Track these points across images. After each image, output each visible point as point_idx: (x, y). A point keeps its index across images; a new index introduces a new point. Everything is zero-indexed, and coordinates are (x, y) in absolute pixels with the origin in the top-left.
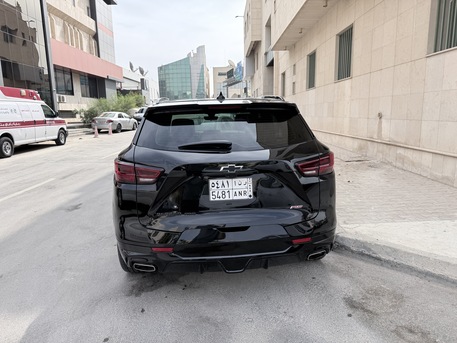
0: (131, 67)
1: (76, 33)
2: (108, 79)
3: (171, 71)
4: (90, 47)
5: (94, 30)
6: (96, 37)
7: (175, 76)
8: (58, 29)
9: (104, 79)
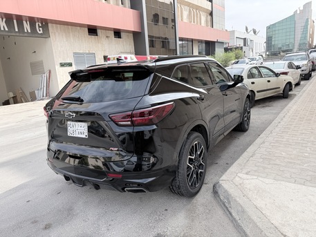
0: (247, 29)
1: (197, 14)
2: (217, 42)
3: (277, 29)
4: (207, 21)
5: (210, 9)
6: (211, 14)
7: (280, 31)
8: (185, 14)
9: (214, 42)
